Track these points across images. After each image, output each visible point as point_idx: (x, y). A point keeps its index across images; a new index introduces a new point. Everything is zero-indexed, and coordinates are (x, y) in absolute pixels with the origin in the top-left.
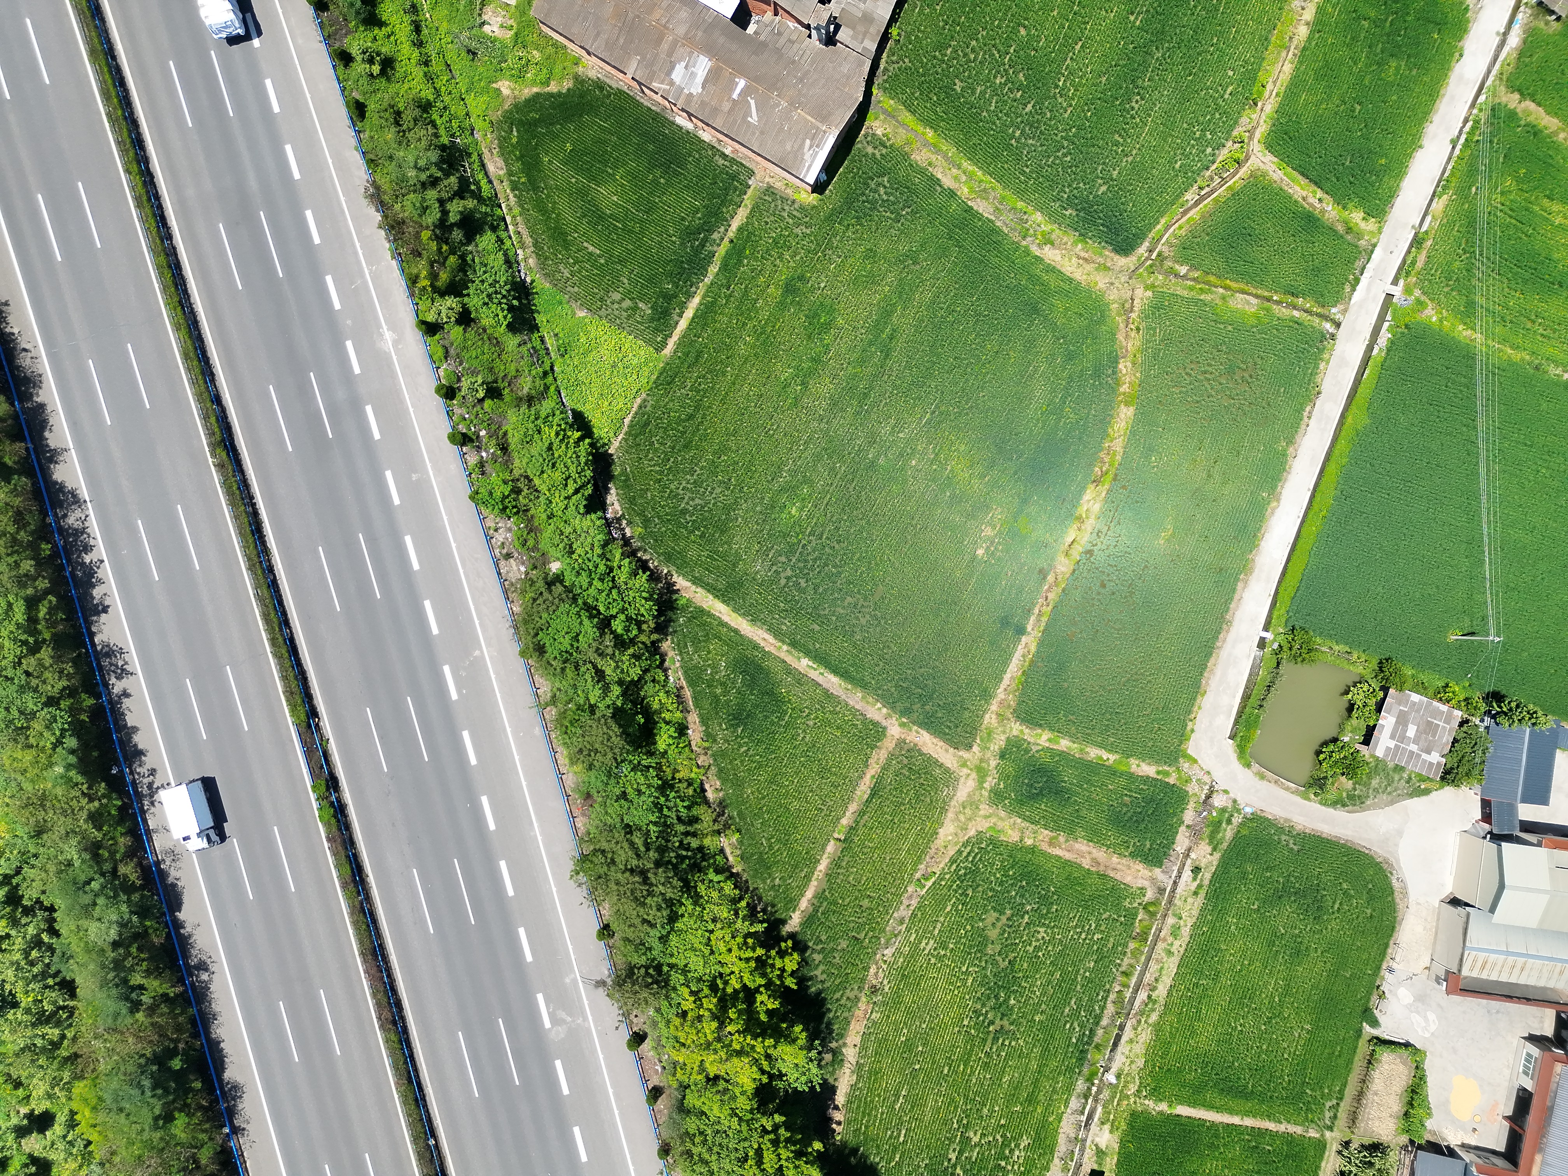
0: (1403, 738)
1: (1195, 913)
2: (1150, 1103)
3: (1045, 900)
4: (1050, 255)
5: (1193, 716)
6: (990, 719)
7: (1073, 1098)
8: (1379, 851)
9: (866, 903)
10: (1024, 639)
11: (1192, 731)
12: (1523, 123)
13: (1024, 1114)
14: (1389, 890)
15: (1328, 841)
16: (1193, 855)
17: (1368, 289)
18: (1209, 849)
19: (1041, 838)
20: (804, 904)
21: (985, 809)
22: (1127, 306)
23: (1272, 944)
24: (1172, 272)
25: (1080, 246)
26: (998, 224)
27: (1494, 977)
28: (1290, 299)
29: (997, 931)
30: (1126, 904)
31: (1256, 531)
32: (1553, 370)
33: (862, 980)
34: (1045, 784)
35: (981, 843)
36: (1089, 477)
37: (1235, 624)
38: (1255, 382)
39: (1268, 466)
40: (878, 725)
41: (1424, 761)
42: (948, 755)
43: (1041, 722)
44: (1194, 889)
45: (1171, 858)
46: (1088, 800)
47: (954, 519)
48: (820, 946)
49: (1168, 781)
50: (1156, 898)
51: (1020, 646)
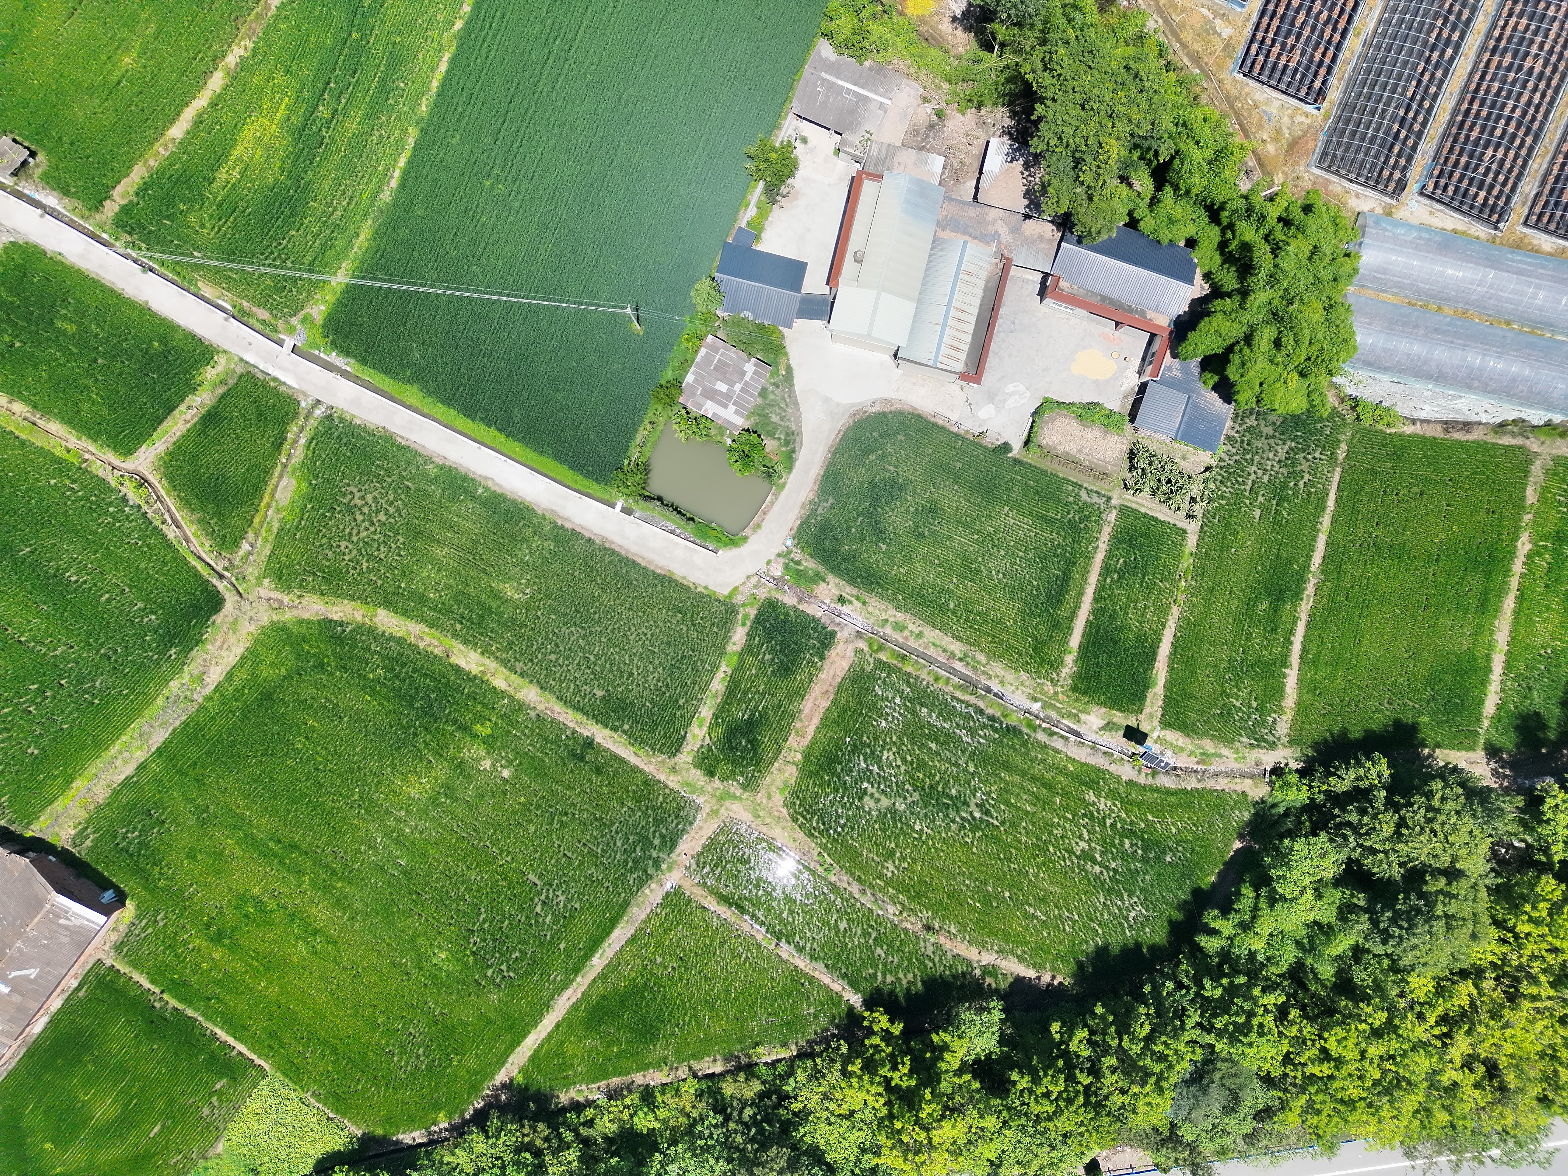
0: (728, 396)
1: (882, 605)
2: (1065, 672)
3: (856, 749)
4: (215, 675)
5: (691, 585)
6: (673, 781)
7: (1053, 744)
8: (842, 422)
9: (843, 925)
10: (598, 740)
11: (706, 588)
12: (135, 200)
13: (1065, 794)
14: (883, 414)
15: (827, 471)
16: (828, 601)
17: (285, 370)
18: (823, 585)
19: (796, 744)
20: (836, 987)
21: (761, 797)
22: (276, 605)
23: (922, 535)
24: (245, 559)
25: (209, 647)
26: (178, 723)
27: (968, 338)
28: (286, 446)
29: (883, 798)
30: (869, 669)
31: (514, 502)
32: (386, 196)
33: (917, 938)
34: (743, 735)
35: (795, 804)
36: (443, 660)
37: (605, 534)
38: (366, 486)
39: (452, 484)
40: (668, 894)
41: (752, 378)
42: (705, 826)
43: (682, 733)
44: (860, 605)
45: (828, 622)
46: (763, 695)
47: (469, 796)
48: (879, 974)
49: (752, 617)
50: (866, 641)
51: (605, 744)
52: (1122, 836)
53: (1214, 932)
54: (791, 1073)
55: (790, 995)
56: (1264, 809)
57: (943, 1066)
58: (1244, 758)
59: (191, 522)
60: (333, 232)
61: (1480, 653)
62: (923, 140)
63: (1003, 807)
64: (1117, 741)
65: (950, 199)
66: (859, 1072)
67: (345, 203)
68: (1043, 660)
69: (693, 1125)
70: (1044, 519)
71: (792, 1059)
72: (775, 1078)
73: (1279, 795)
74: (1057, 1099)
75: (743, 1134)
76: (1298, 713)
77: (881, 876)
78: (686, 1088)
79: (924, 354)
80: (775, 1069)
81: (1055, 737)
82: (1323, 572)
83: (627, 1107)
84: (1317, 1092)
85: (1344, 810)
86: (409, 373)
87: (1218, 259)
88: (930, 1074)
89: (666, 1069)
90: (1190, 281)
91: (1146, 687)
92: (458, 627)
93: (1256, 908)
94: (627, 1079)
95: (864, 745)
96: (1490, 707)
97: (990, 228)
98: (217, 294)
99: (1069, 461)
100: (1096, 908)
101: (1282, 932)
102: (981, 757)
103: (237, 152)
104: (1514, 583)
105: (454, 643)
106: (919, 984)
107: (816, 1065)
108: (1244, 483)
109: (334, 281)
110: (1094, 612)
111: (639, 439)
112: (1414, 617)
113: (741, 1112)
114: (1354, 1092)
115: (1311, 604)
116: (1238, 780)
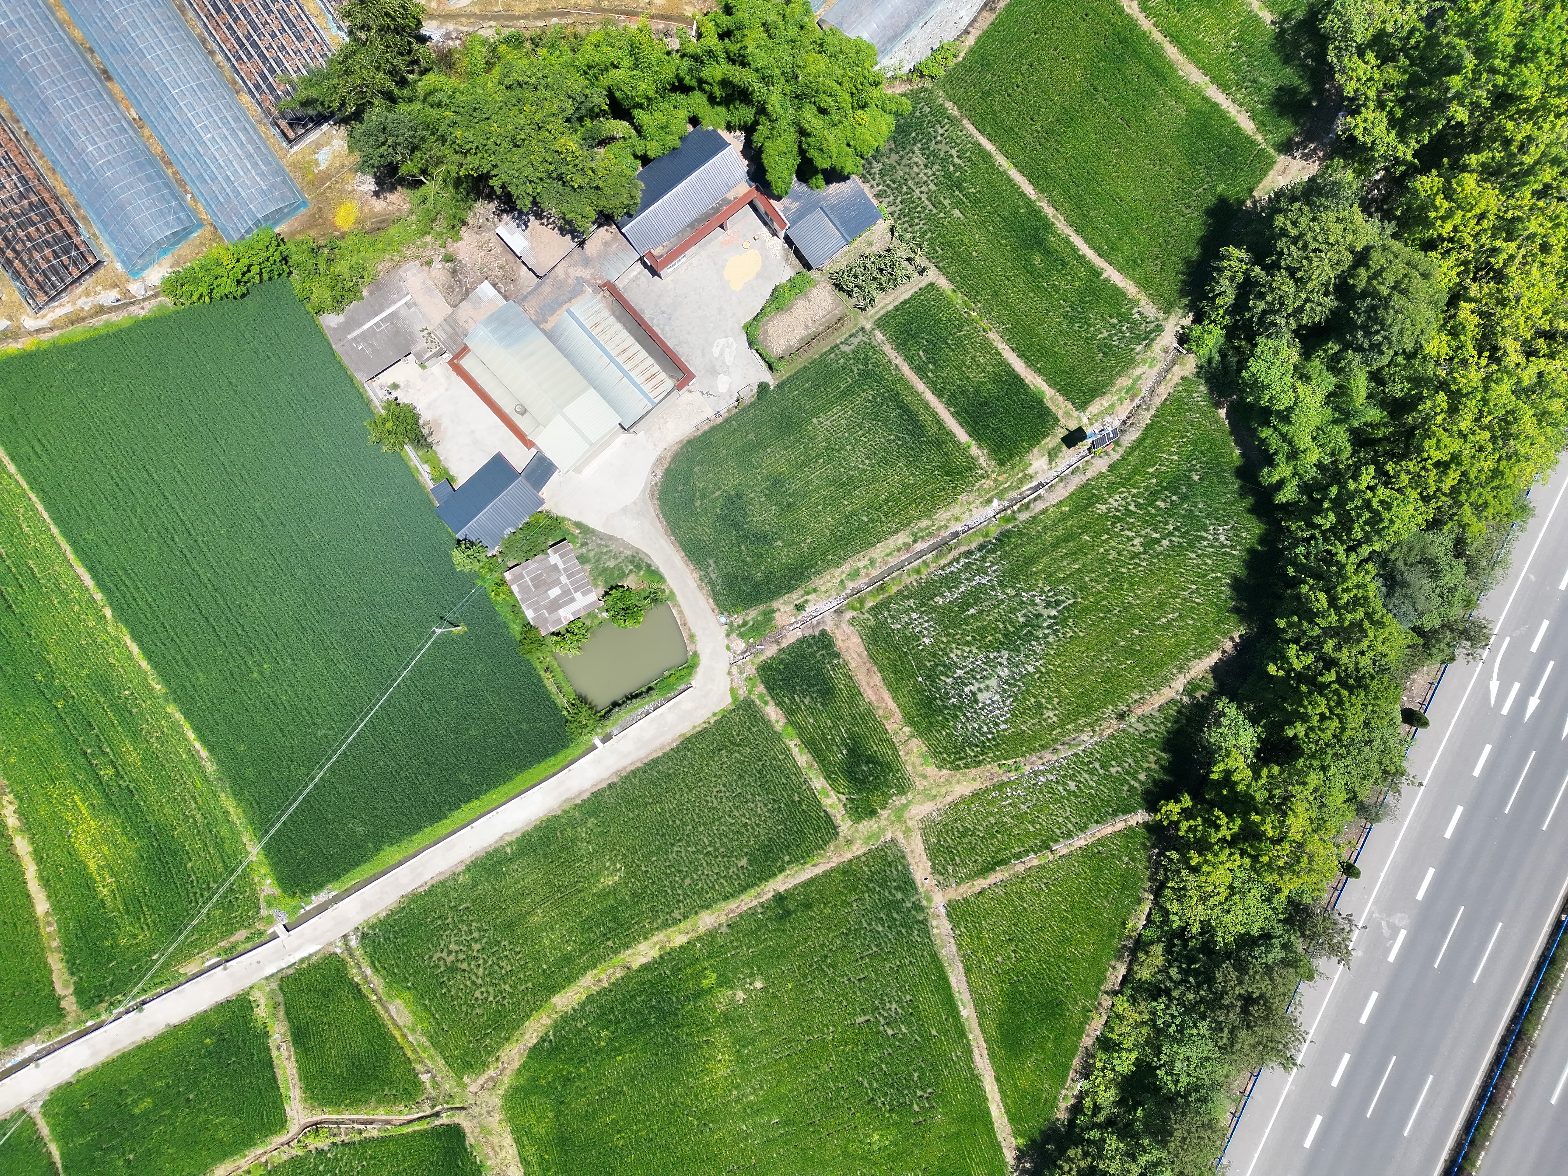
0: (566, 592)
1: (826, 576)
2: (983, 461)
3: (931, 678)
5: (704, 726)
6: (858, 849)
7: (1037, 510)
8: (652, 510)
9: (1072, 786)
10: (781, 889)
11: (715, 714)
12: (76, 978)
13: (1085, 529)
14: (668, 472)
15: (684, 549)
16: (793, 620)
17: (299, 947)
18: (777, 615)
19: (895, 725)
20: (1120, 825)
21: (920, 784)
22: (491, 1084)
23: (790, 505)
24: (435, 1084)
25: (488, 1163)
27: (650, 361)
28: (364, 988)
29: (987, 682)
30: (872, 622)
31: (537, 828)
32: (210, 767)
33: (1124, 730)
34: (858, 764)
35: (944, 759)
36: (630, 974)
37: (613, 770)
38: (442, 943)
39: (487, 871)
40: (949, 915)
41: (564, 563)
42: (914, 847)
43: (822, 814)
44: (814, 595)
45: (811, 631)
46: (835, 726)
47: (759, 1026)
48: (1132, 783)
49: (765, 691)
50: (847, 609)
51: (789, 885)
52: (1152, 504)
53: (1281, 484)
54: (1166, 913)
55: (1100, 869)
56: (1206, 372)
57: (1241, 787)
58: (1154, 359)
59: (375, 1109)
60: (211, 832)
61: (1197, 103)
62: (461, 287)
63: (1062, 588)
64: (1069, 457)
65: (525, 298)
66: (1201, 859)
67: (194, 805)
68: (960, 473)
69: (1154, 1026)
70: (844, 394)
71: (1156, 902)
72: (1162, 928)
73: (1204, 352)
74: (1331, 712)
75: (1188, 989)
76: (1146, 290)
77: (1052, 727)
78: (1121, 1008)
79: (639, 406)
80: (1154, 923)
81: (1032, 505)
82: (1042, 191)
83: (1104, 1068)
84: (1468, 495)
85: (1249, 309)
86: (370, 845)
87: (722, 109)
88: (1240, 801)
89: (1094, 1014)
90: (724, 144)
91: (1040, 402)
92: (610, 943)
93: (1284, 437)
94: (1081, 1052)
95: (933, 668)
96: (1247, 126)
97: (570, 281)
98: (199, 961)
99: (809, 342)
100: (1198, 566)
101: (1318, 428)
102: (1009, 578)
103: (92, 867)
104: (1157, 36)
105: (621, 956)
106: (1163, 754)
107: (1173, 888)
108: (924, 208)
109: (252, 857)
110: (948, 405)
111: (553, 689)
112: (1128, 139)
113: (1170, 978)
114: (1488, 465)
115: (1062, 218)
116: (1169, 376)
